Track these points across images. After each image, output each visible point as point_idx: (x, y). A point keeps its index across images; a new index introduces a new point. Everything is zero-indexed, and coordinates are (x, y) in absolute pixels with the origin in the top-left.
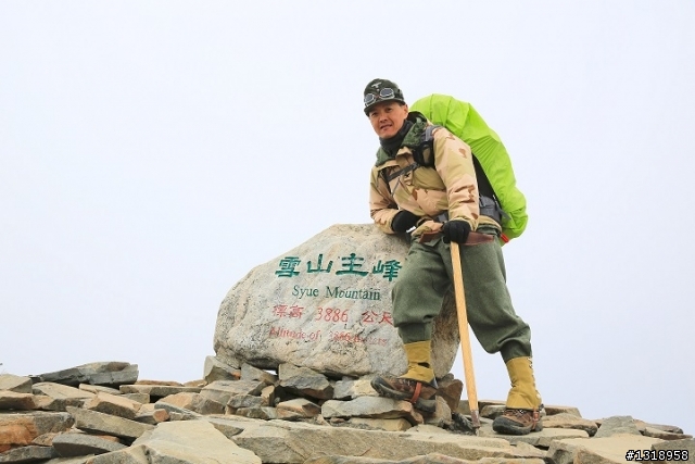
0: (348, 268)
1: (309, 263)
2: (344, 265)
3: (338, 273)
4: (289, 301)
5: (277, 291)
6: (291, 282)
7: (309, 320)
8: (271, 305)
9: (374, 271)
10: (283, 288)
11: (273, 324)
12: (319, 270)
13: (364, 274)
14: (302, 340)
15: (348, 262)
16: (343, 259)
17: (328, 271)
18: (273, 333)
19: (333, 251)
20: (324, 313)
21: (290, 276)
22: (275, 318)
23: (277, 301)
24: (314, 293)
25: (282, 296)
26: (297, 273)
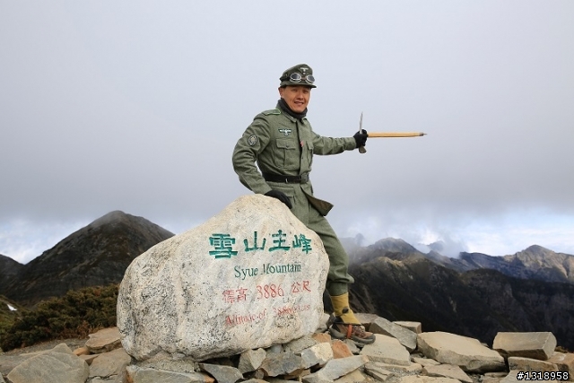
0: (277, 245)
1: (246, 241)
2: (275, 242)
3: (270, 250)
4: (233, 284)
5: (221, 275)
6: (230, 263)
7: (253, 300)
8: (219, 291)
9: (294, 246)
10: (225, 271)
11: (227, 313)
12: (256, 248)
13: (287, 248)
14: (253, 322)
15: (277, 238)
16: (273, 236)
17: (262, 249)
18: (230, 322)
19: (264, 227)
20: (263, 291)
21: (229, 257)
22: (227, 306)
23: (223, 286)
24: (254, 273)
25: (225, 280)
26: (235, 253)
